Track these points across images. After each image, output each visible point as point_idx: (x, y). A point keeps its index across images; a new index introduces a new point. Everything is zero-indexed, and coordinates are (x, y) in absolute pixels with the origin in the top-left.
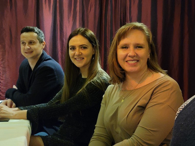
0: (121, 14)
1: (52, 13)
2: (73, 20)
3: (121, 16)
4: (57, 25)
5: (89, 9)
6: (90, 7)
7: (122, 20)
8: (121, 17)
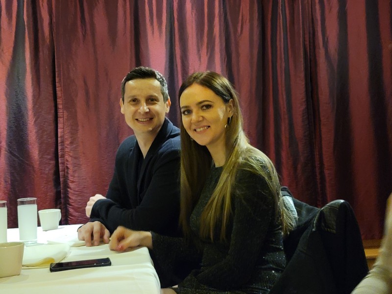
0: (304, 34)
1: (166, 43)
2: (209, 54)
3: (304, 38)
4: (177, 65)
5: (239, 29)
6: (240, 25)
7: (308, 46)
8: (304, 41)
